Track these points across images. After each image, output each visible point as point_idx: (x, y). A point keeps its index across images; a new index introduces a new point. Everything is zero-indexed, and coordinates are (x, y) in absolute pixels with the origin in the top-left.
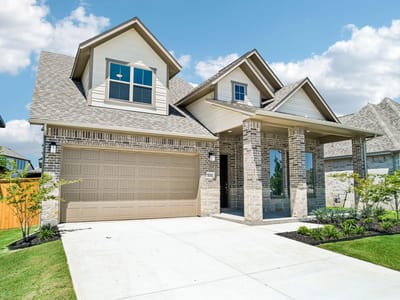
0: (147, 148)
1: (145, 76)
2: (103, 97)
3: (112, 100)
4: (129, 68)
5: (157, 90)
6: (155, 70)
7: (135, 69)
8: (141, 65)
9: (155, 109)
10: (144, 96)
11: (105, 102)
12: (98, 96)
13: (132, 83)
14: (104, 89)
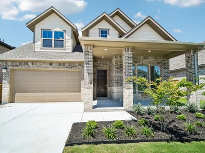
0: (50, 68)
1: (60, 35)
2: (40, 47)
3: (44, 48)
4: (52, 32)
5: (66, 41)
6: (65, 31)
7: (55, 32)
8: (58, 29)
9: (65, 50)
10: (60, 44)
11: (41, 49)
12: (37, 47)
13: (53, 39)
14: (40, 43)
